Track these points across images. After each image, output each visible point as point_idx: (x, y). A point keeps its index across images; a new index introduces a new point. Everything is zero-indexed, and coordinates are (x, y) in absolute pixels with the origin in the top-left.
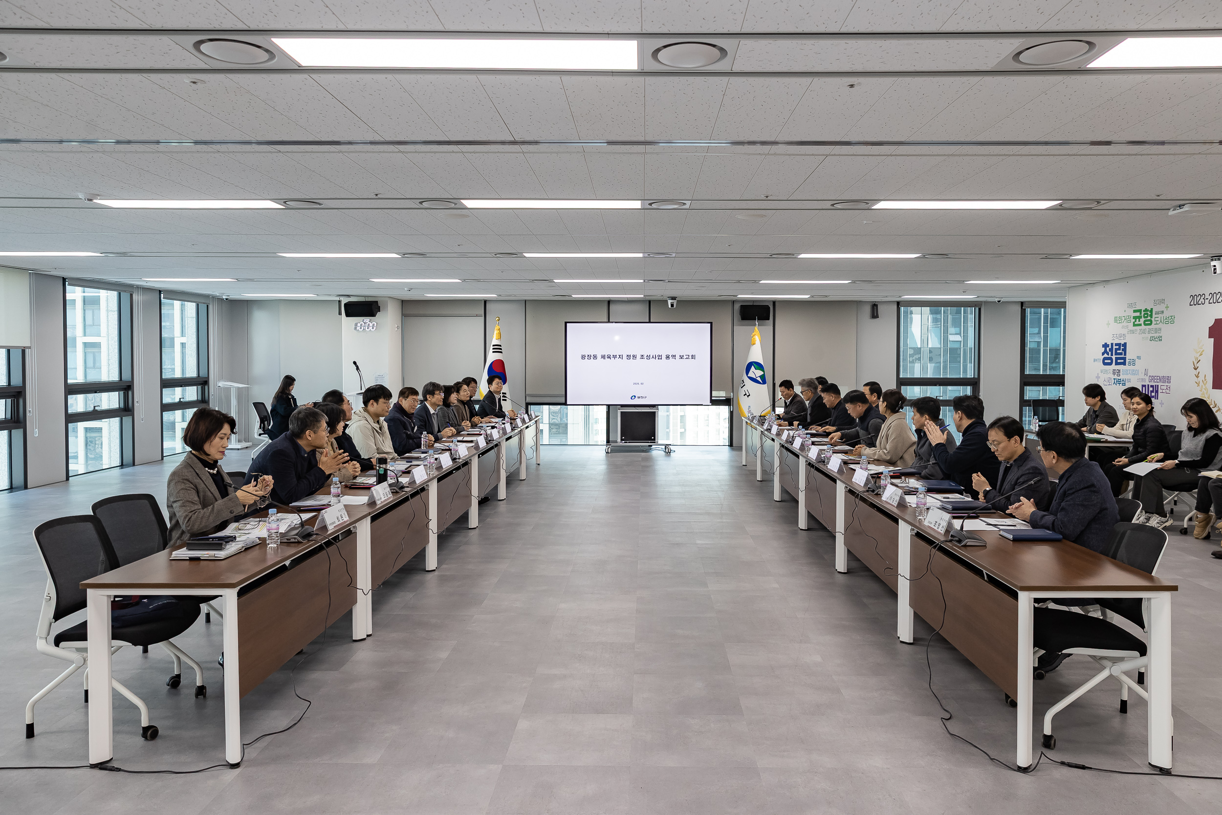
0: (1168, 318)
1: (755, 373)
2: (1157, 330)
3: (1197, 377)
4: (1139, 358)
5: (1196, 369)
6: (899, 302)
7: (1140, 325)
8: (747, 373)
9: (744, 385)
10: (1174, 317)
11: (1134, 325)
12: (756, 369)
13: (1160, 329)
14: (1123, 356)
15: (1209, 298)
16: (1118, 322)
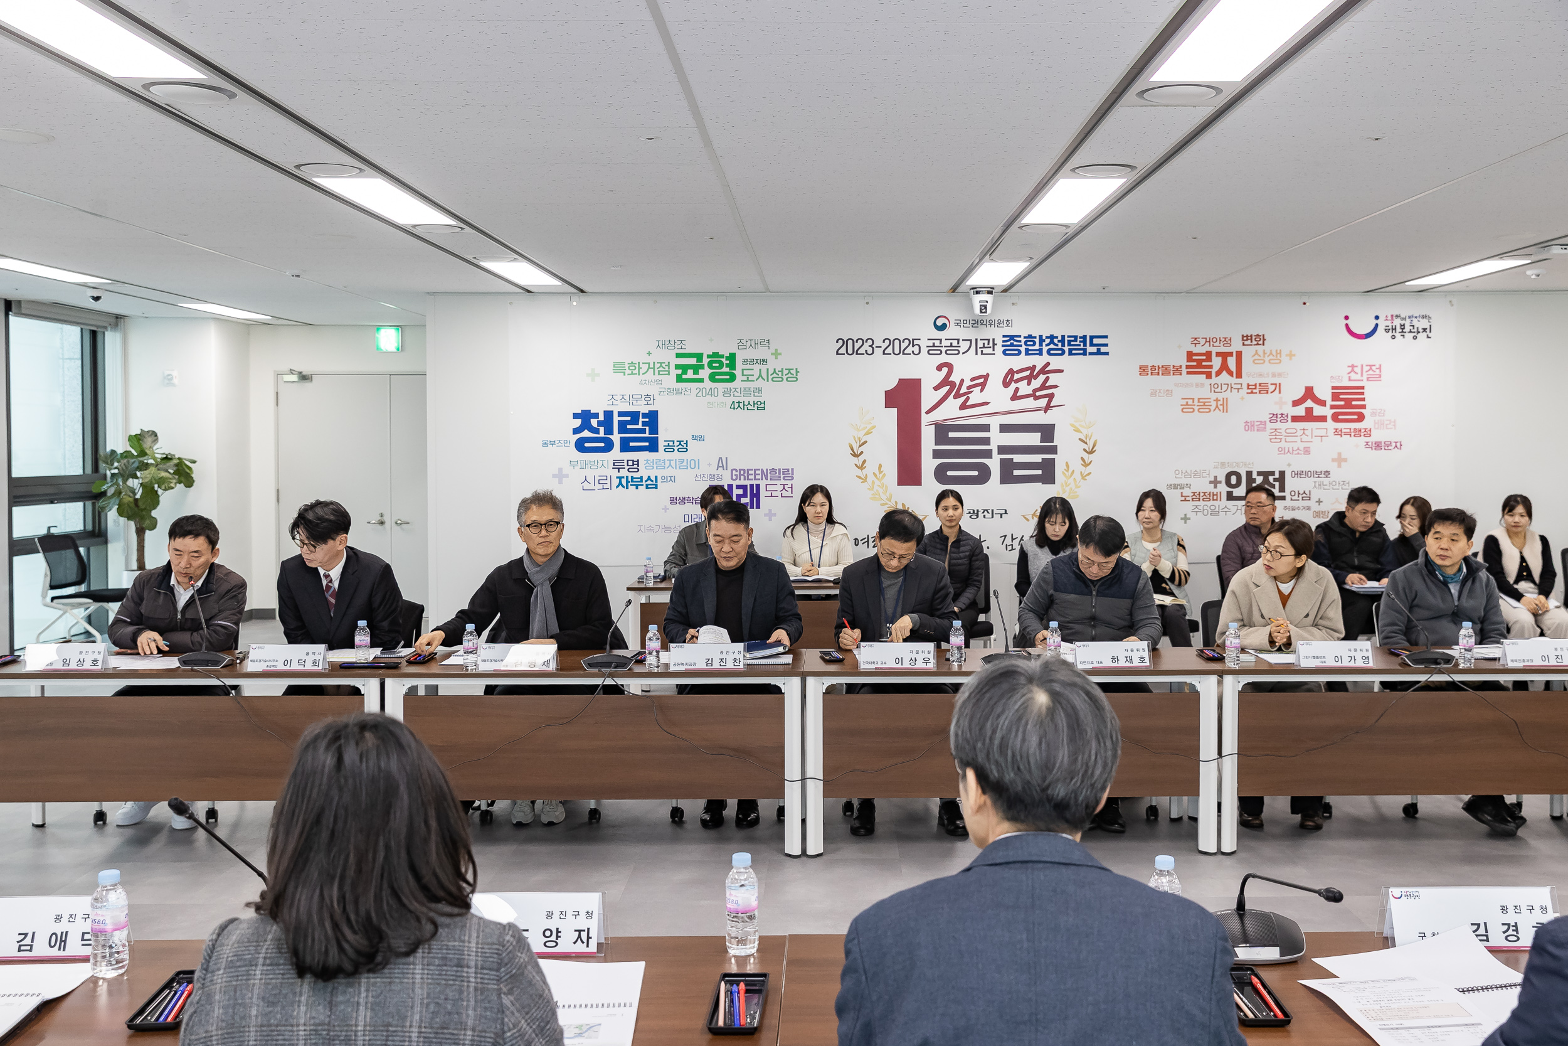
0: (782, 371)
2: (747, 392)
3: (861, 468)
4: (698, 438)
5: (855, 455)
7: (701, 380)
10: (797, 372)
11: (679, 379)
13: (760, 390)
14: (647, 435)
15: (885, 346)
16: (628, 372)
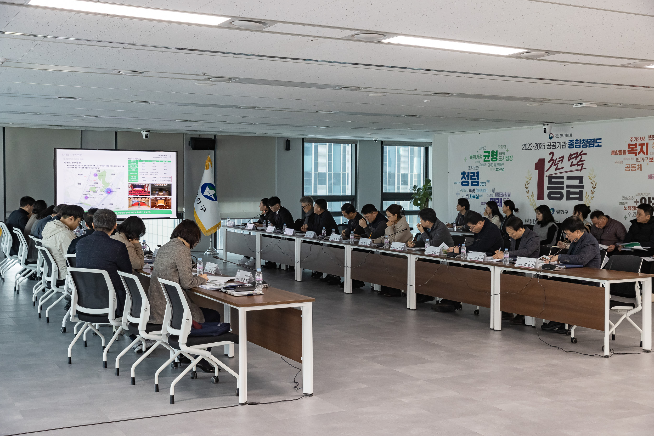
0: (508, 157)
1: (208, 192)
2: (500, 165)
3: (528, 193)
4: (488, 181)
5: (527, 188)
6: (304, 139)
7: (489, 161)
8: (203, 191)
9: (201, 202)
10: (512, 157)
11: (485, 161)
12: (210, 189)
13: (503, 164)
14: (476, 180)
15: (535, 146)
16: (473, 158)
